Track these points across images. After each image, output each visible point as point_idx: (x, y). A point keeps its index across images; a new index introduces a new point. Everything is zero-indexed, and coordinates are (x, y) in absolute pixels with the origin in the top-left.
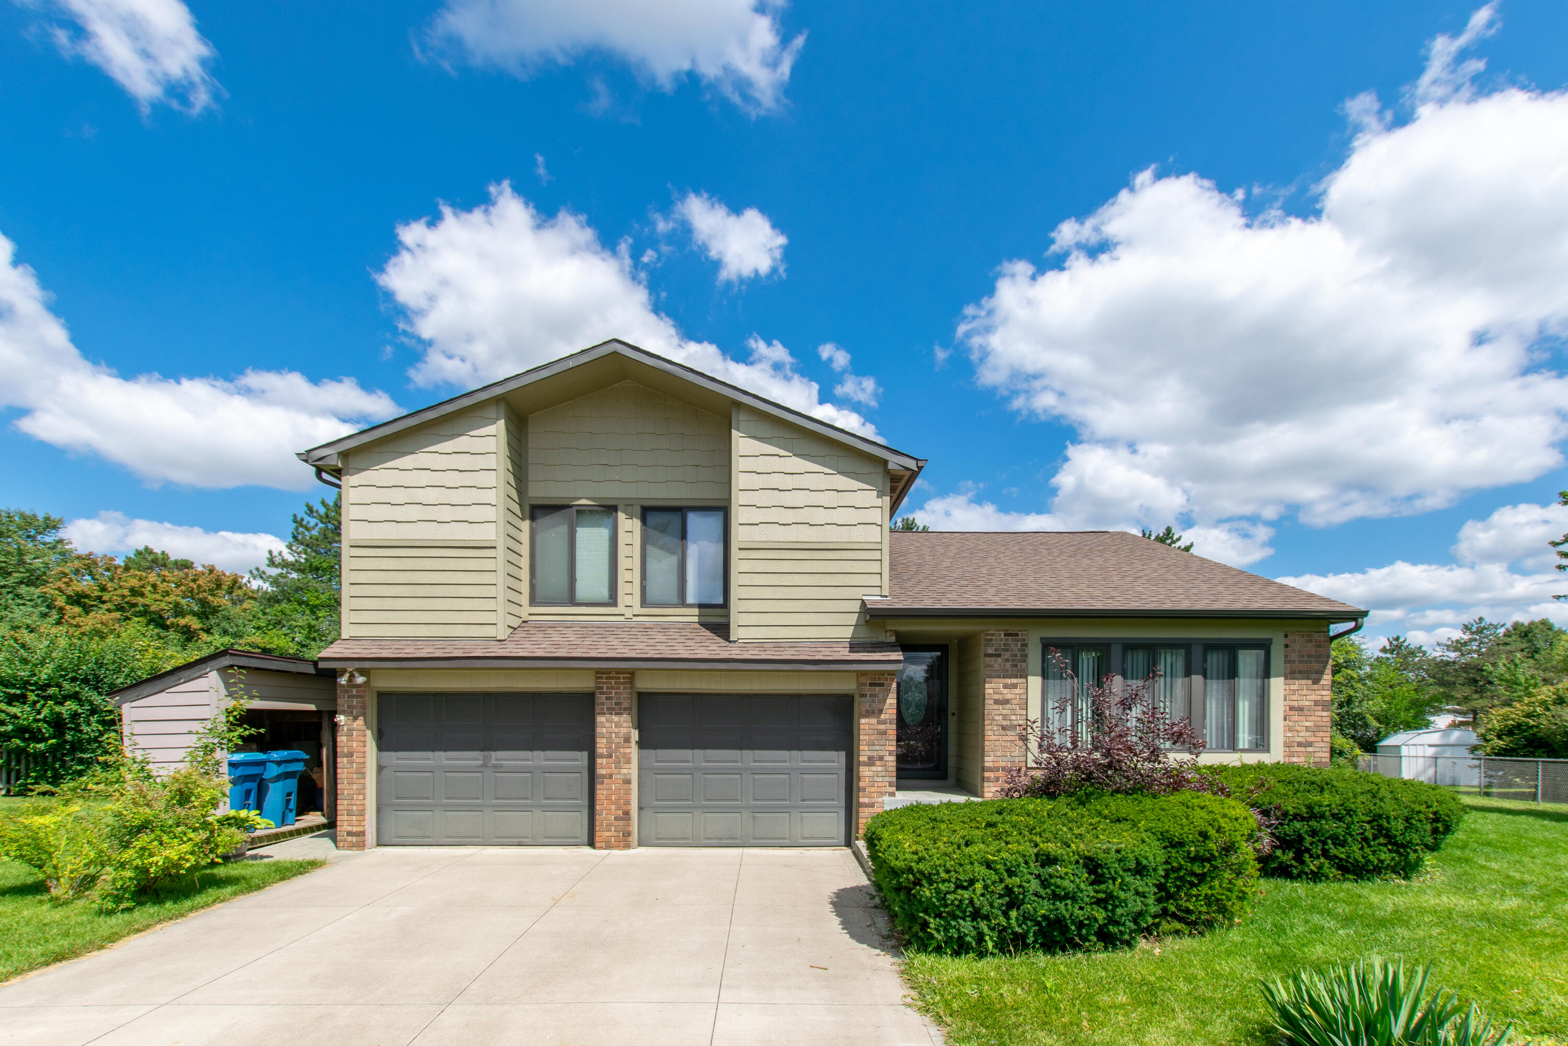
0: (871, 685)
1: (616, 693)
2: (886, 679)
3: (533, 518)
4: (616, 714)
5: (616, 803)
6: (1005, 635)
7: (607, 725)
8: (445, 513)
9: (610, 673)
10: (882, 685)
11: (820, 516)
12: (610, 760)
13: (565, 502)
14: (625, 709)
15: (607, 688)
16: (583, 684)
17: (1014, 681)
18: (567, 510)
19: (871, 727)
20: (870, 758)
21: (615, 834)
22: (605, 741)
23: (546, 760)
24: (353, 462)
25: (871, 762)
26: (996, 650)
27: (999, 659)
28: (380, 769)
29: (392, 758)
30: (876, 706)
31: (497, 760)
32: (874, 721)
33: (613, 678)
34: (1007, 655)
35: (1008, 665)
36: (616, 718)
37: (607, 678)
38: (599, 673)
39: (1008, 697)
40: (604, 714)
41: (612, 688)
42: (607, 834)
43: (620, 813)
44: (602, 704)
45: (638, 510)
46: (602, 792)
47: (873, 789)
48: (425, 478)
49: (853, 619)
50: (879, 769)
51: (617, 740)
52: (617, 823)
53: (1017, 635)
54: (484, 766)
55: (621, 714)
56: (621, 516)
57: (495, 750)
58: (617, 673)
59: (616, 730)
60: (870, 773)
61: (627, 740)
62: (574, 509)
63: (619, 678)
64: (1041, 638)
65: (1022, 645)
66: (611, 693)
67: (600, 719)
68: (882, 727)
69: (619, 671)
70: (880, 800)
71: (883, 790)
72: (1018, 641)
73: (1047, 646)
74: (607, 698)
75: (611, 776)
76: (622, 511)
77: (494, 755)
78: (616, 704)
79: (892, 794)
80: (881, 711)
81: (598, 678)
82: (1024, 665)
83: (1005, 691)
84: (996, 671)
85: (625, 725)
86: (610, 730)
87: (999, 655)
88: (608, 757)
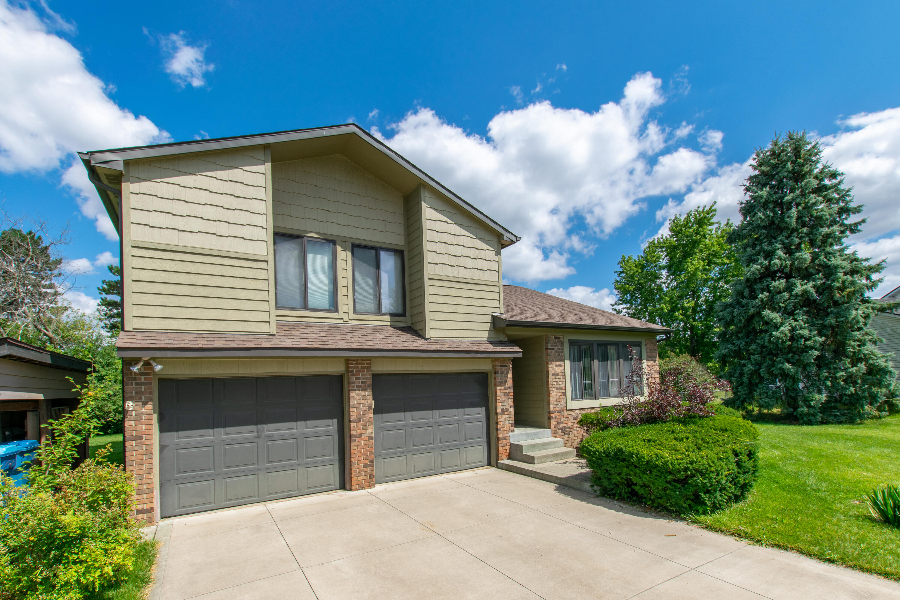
0: (501, 366)
1: (362, 375)
2: (507, 363)
4: (363, 390)
5: (365, 455)
6: (555, 338)
7: (357, 398)
9: (358, 360)
10: (505, 366)
11: (469, 263)
12: (360, 424)
13: (299, 233)
14: (369, 386)
15: (356, 371)
16: (338, 368)
17: (559, 363)
18: (301, 240)
19: (502, 391)
20: (502, 410)
21: (365, 477)
22: (355, 410)
23: (307, 428)
24: (133, 172)
25: (503, 413)
26: (552, 346)
27: (553, 351)
28: (162, 448)
29: (174, 437)
30: (504, 379)
31: (269, 431)
32: (503, 388)
33: (360, 364)
34: (556, 349)
35: (557, 354)
36: (363, 393)
37: (356, 364)
38: (348, 361)
39: (558, 371)
40: (355, 390)
41: (359, 371)
42: (360, 478)
43: (367, 461)
44: (353, 383)
45: (349, 246)
46: (355, 448)
47: (505, 429)
49: (488, 326)
50: (507, 416)
51: (364, 409)
52: (366, 469)
53: (559, 338)
54: (259, 437)
55: (366, 390)
56: (338, 248)
57: (267, 423)
58: (362, 360)
59: (363, 401)
60: (503, 419)
61: (371, 408)
62: (306, 239)
63: (364, 364)
64: (569, 340)
65: (561, 343)
66: (359, 375)
67: (353, 394)
68: (506, 391)
69: (364, 359)
70: (508, 435)
71: (508, 429)
72: (559, 341)
73: (571, 344)
74: (356, 379)
75: (360, 436)
76: (339, 245)
77: (265, 428)
78: (362, 382)
79: (513, 431)
80: (506, 382)
81: (346, 364)
82: (563, 354)
83: (556, 368)
84: (552, 357)
85: (368, 397)
86: (359, 402)
87: (553, 349)
88: (359, 421)
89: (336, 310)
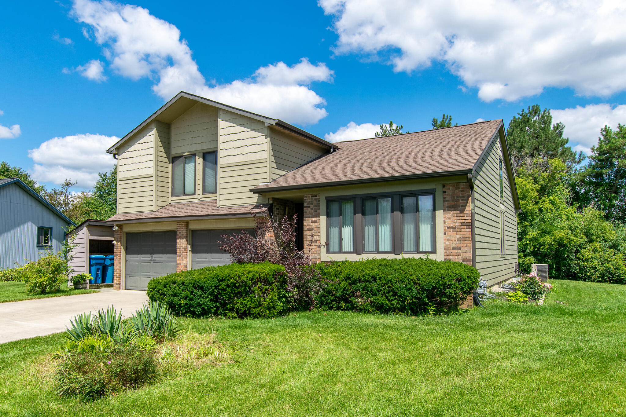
3: (173, 162)
4: (182, 239)
6: (311, 197)
7: (179, 243)
8: (141, 166)
9: (180, 223)
11: (246, 150)
12: (180, 258)
13: (180, 155)
14: (184, 237)
15: (180, 228)
16: (173, 227)
17: (315, 219)
18: (182, 158)
22: (179, 250)
23: (167, 258)
24: (121, 151)
27: (309, 209)
28: (126, 262)
29: (129, 257)
31: (155, 258)
34: (312, 206)
35: (313, 211)
36: (182, 241)
37: (179, 225)
38: (178, 222)
39: (313, 227)
40: (179, 239)
44: (178, 235)
45: (201, 155)
46: (178, 270)
48: (137, 153)
51: (182, 249)
53: (316, 196)
54: (151, 260)
56: (197, 157)
57: (154, 254)
59: (182, 245)
61: (185, 249)
62: (184, 157)
63: (183, 224)
64: (326, 198)
65: (318, 201)
66: (181, 230)
67: (178, 241)
69: (183, 221)
72: (317, 199)
73: (329, 201)
74: (179, 233)
75: (180, 264)
76: (197, 155)
77: (154, 256)
78: (182, 235)
81: (177, 225)
82: (319, 211)
83: (312, 224)
84: (308, 214)
85: (184, 243)
86: (180, 245)
87: (309, 207)
88: (180, 256)
89: (194, 194)
